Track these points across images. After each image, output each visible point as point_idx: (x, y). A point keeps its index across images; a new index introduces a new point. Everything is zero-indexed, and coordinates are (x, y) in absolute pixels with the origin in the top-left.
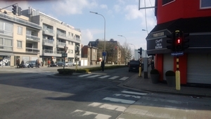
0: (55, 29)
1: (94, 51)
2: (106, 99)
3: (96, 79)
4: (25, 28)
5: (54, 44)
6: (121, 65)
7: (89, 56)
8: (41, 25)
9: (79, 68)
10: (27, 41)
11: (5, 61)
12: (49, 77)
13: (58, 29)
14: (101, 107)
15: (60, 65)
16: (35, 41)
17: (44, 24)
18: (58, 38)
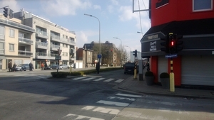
0: (48, 32)
1: (89, 53)
2: (100, 102)
3: (91, 82)
4: (17, 31)
5: (48, 47)
6: (117, 67)
7: (84, 59)
8: (34, 27)
9: (73, 70)
10: (19, 44)
12: (42, 80)
13: (52, 32)
14: (95, 110)
15: (54, 68)
16: (28, 44)
17: (37, 27)
18: (51, 41)
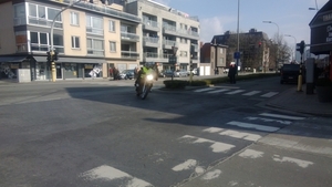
0: (160, 20)
1: (221, 51)
2: (232, 123)
3: (222, 95)
4: (118, 23)
5: (160, 43)
6: (268, 72)
7: (213, 60)
8: (140, 16)
9: (195, 78)
10: (122, 41)
11: (96, 70)
13: (164, 20)
14: (222, 134)
15: (168, 75)
16: (133, 40)
17: (144, 14)
18: (164, 35)
